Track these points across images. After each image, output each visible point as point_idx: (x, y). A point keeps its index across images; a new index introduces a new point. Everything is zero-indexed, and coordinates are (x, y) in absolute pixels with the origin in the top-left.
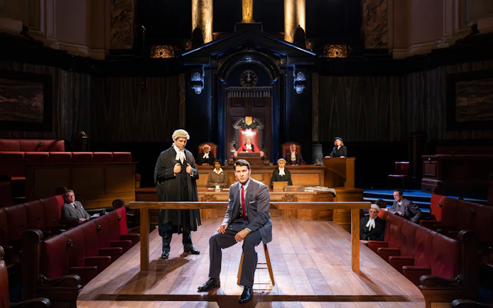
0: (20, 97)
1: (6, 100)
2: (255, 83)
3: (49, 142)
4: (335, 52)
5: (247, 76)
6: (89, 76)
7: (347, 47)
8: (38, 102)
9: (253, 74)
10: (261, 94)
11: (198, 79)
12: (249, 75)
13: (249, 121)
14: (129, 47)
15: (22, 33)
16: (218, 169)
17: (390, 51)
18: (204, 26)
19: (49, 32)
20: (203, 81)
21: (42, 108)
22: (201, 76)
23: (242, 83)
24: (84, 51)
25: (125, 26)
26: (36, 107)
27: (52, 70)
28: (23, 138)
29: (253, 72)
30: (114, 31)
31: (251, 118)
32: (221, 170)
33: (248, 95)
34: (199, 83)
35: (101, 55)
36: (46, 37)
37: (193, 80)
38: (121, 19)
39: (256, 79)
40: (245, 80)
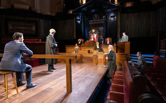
0: (29, 27)
1: (24, 28)
2: (98, 19)
3: (37, 40)
4: (128, 5)
5: (95, 16)
6: (50, 21)
7: (133, 2)
8: (34, 28)
9: (98, 16)
10: (100, 22)
11: (78, 18)
12: (96, 16)
13: (93, 31)
14: (61, 11)
15: (29, 9)
16: (77, 46)
17: (151, 1)
18: (83, 2)
19: (38, 8)
20: (80, 19)
21: (35, 30)
22: (79, 17)
23: (94, 19)
24: (49, 13)
25: (60, 5)
26: (33, 30)
27: (38, 19)
28: (30, 39)
29: (97, 15)
30: (58, 7)
31: (94, 30)
32: (78, 47)
33: (96, 23)
34: (79, 20)
35: (54, 14)
36: (37, 10)
37: (77, 19)
38: (59, 3)
39: (98, 17)
40: (95, 18)
